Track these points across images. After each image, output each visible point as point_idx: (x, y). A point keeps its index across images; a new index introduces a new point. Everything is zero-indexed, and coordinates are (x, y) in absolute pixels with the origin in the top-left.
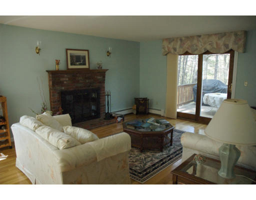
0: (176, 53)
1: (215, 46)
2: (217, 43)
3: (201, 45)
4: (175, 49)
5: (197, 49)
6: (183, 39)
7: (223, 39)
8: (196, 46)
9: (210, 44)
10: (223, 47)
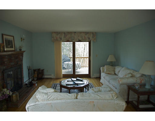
0: (61, 40)
1: (84, 38)
2: (84, 37)
3: (77, 37)
4: (61, 39)
5: (74, 39)
6: (66, 33)
7: (87, 35)
8: (74, 37)
9: (81, 37)
10: (87, 39)
